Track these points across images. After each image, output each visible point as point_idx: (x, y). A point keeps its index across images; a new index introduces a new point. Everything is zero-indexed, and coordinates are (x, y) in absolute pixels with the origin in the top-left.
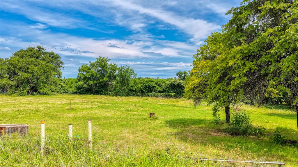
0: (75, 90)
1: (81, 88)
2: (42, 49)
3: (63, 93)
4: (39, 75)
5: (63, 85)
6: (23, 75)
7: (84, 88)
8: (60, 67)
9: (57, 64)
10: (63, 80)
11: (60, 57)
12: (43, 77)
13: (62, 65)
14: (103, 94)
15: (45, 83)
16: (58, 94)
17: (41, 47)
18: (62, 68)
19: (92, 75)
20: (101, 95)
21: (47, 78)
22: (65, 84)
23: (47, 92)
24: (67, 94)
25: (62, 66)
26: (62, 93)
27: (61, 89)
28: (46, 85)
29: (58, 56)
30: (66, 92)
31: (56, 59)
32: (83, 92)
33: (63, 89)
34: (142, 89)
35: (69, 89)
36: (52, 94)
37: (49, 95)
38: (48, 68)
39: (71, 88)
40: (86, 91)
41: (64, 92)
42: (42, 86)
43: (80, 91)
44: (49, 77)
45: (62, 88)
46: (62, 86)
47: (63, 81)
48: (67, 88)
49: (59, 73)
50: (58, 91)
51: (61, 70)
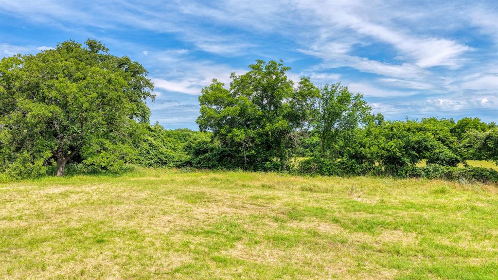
0: (185, 157)
1: (206, 151)
2: (99, 47)
3: (155, 165)
4: (84, 108)
5: (154, 142)
6: (31, 110)
7: (212, 149)
8: (146, 95)
9: (138, 87)
10: (153, 129)
11: (145, 71)
12: (98, 117)
13: (150, 91)
14: (270, 169)
15: (106, 135)
16: (141, 169)
17: (95, 43)
18: (150, 98)
19: (242, 113)
20: (266, 170)
21: (111, 121)
22: (160, 140)
23: (111, 165)
24: (164, 167)
25: (148, 94)
26: (151, 165)
27: (148, 153)
28: (107, 143)
29: (141, 67)
30: (162, 163)
31: (135, 73)
32: (211, 163)
33: (155, 152)
34: (399, 154)
35: (171, 153)
36: (126, 170)
37: (115, 174)
38: (111, 87)
39: (175, 150)
40: (220, 160)
41: (156, 163)
42: (96, 147)
43: (202, 159)
44: (117, 117)
45: (150, 152)
46: (151, 145)
47: (154, 132)
48: (164, 150)
49: (144, 111)
50: (141, 158)
51: (148, 103)
